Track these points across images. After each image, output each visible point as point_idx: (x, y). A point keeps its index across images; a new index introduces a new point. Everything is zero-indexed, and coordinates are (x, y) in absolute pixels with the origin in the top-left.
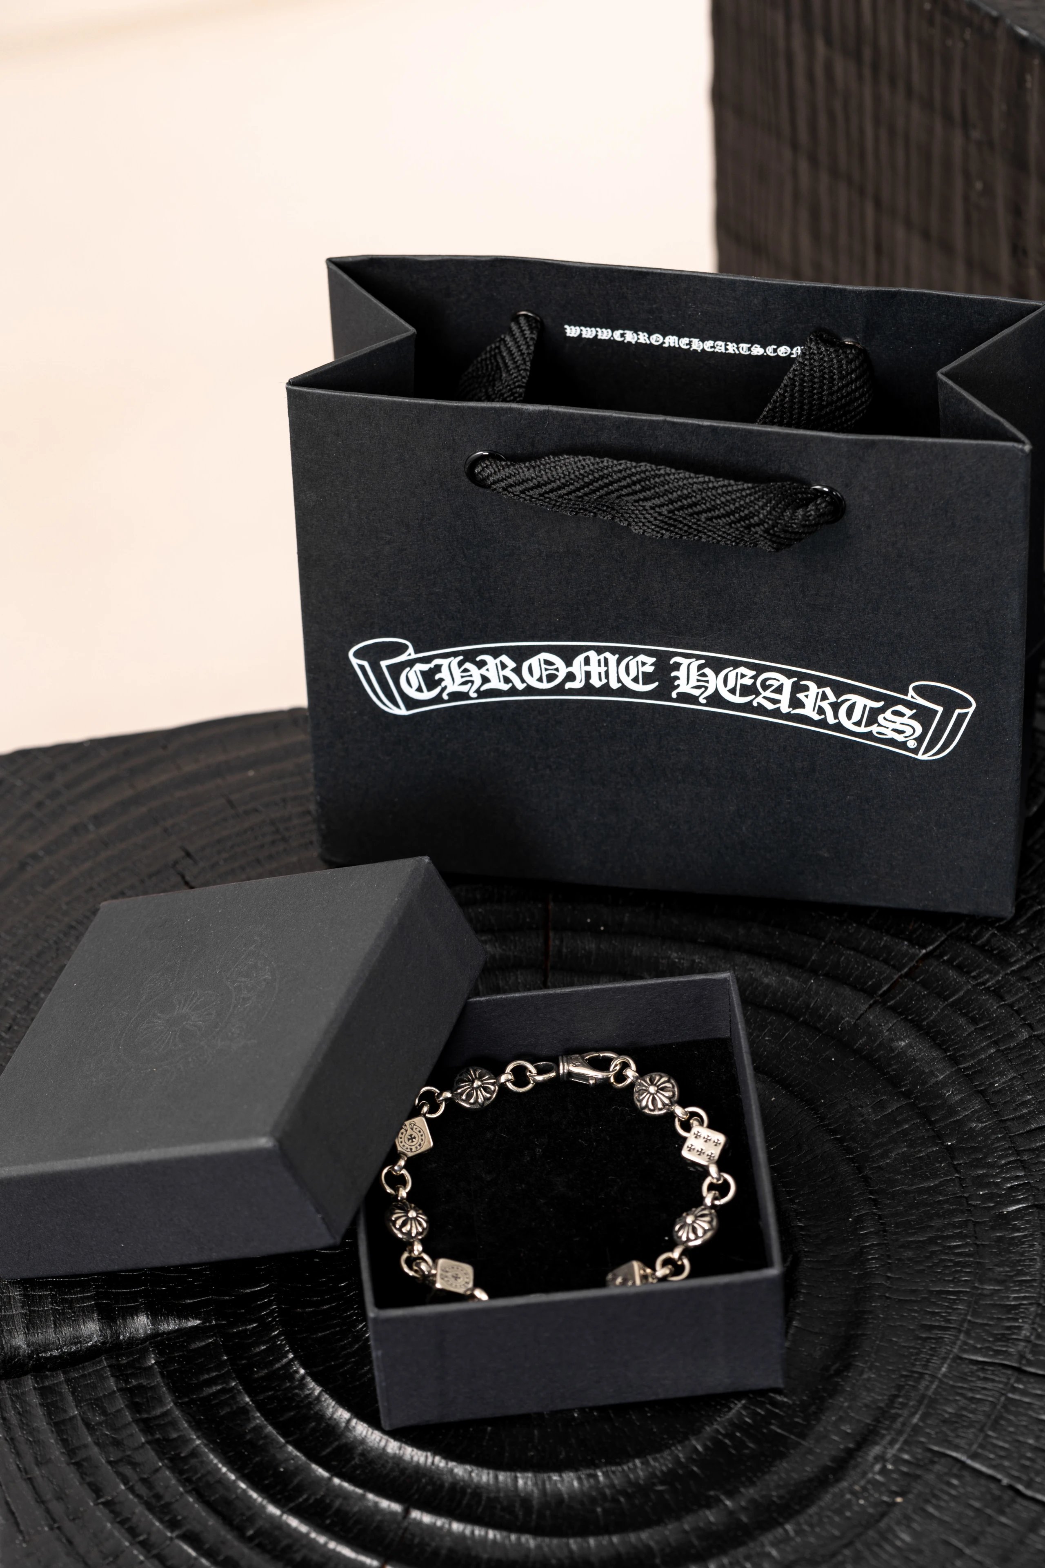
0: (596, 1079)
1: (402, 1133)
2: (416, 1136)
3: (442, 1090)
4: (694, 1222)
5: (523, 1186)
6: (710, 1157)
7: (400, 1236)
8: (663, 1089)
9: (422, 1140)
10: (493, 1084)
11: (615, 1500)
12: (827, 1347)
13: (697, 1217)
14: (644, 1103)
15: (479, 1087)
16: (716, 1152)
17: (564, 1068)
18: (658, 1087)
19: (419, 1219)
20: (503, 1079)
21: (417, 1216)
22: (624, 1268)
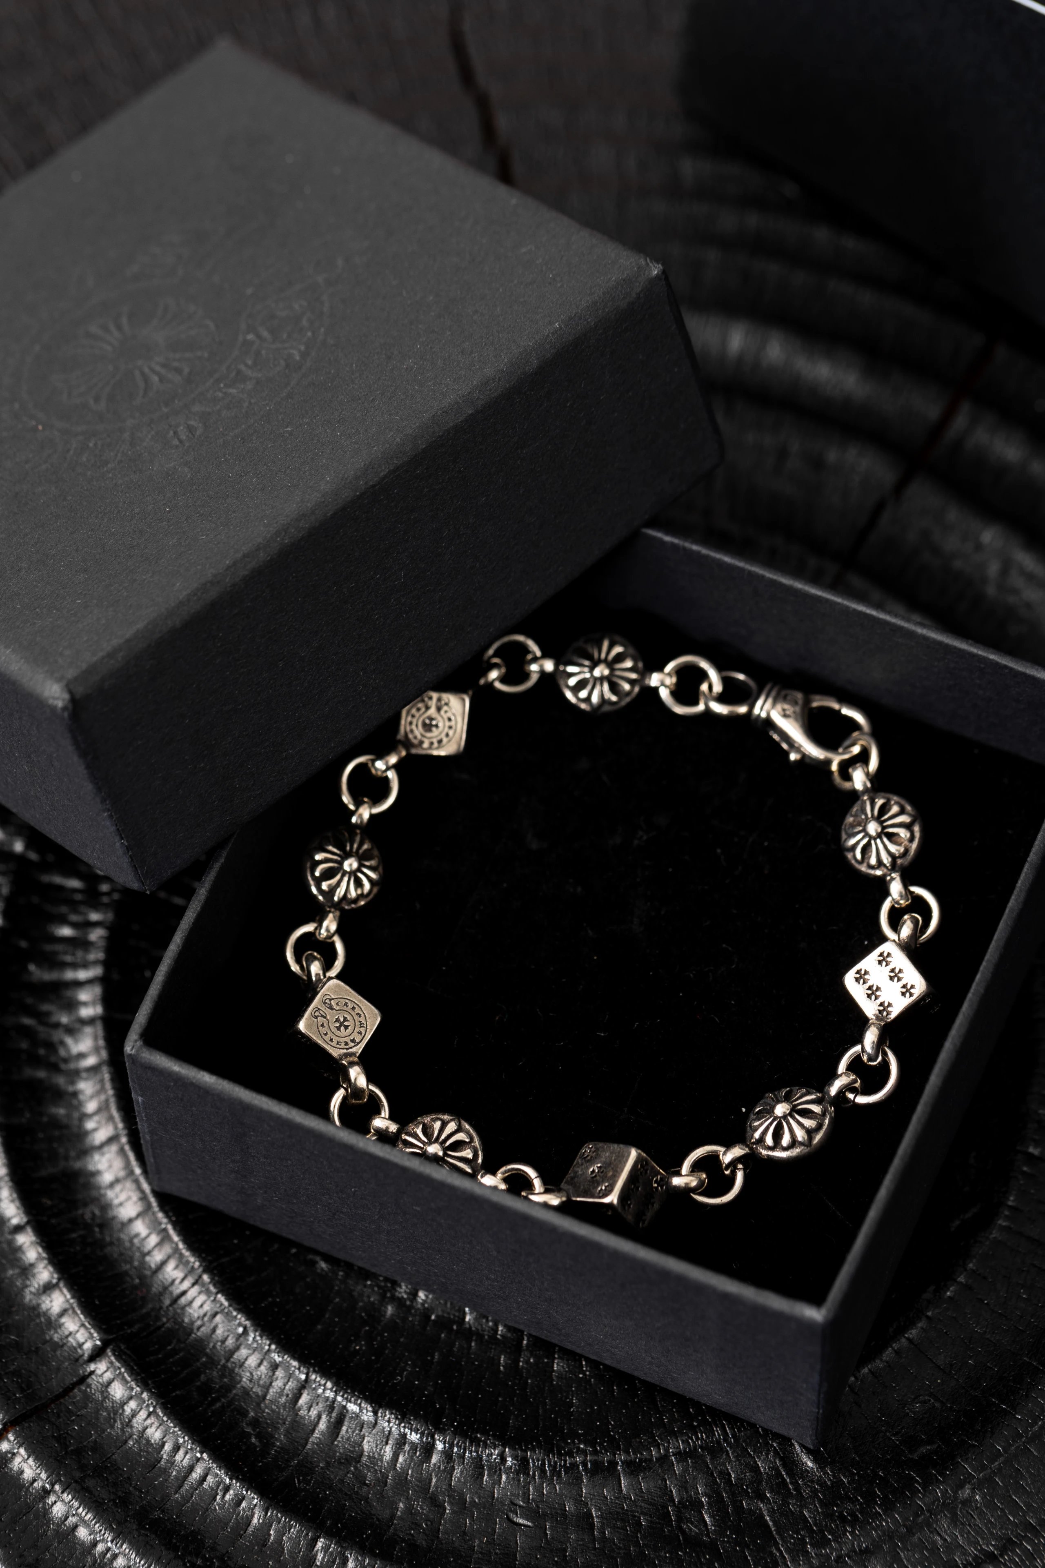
0: (804, 756)
1: (418, 710)
2: (441, 725)
3: (545, 655)
4: (785, 1117)
5: (579, 889)
6: (884, 1008)
7: (314, 890)
8: (891, 837)
9: (447, 735)
10: (632, 682)
11: (435, 1503)
12: (937, 1405)
13: (794, 1111)
14: (852, 842)
15: (602, 679)
16: (899, 1005)
17: (763, 708)
18: (884, 828)
19: (360, 875)
20: (655, 679)
21: (359, 870)
22: (610, 1150)
